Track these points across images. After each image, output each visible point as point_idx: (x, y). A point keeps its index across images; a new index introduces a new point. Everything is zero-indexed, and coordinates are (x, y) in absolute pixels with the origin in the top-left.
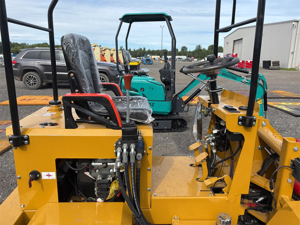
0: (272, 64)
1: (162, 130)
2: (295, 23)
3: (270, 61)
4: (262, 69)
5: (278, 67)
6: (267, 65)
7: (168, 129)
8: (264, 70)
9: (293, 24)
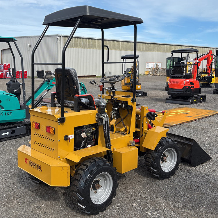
0: (45, 74)
1: (17, 136)
2: (59, 37)
3: (43, 71)
4: (37, 78)
5: (50, 76)
6: (41, 75)
7: (23, 134)
8: (39, 79)
9: (57, 38)
